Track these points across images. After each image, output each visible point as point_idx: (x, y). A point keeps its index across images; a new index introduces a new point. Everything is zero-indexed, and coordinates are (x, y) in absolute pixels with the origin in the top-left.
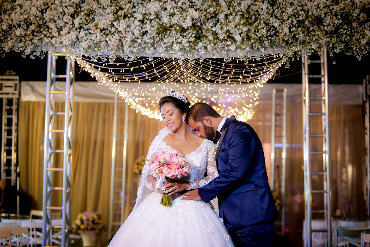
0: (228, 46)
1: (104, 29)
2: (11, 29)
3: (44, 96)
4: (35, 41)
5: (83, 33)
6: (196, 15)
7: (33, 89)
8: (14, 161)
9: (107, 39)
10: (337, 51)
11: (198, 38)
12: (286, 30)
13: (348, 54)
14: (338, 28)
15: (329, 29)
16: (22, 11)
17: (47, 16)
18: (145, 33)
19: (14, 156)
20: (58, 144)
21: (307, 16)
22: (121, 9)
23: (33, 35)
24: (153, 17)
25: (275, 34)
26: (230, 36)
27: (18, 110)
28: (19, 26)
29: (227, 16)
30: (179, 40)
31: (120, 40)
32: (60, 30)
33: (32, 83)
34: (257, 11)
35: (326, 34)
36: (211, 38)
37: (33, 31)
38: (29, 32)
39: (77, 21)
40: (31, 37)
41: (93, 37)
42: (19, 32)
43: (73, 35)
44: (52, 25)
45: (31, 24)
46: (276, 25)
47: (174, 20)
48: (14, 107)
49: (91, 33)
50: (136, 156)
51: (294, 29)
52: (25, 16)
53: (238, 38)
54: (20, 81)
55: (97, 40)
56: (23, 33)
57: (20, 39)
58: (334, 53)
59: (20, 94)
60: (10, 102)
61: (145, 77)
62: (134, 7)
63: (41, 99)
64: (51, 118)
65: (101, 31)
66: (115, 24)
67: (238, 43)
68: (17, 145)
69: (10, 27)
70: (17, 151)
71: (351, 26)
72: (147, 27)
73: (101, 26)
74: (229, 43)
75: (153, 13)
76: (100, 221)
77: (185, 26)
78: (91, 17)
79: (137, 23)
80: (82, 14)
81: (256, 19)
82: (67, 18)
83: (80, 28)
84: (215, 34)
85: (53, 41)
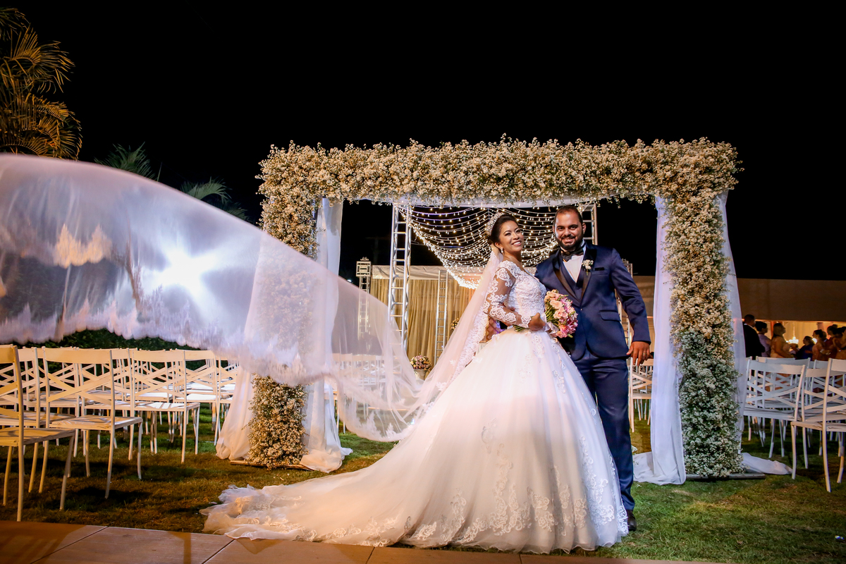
0: (535, 191)
1: (436, 179)
2: (364, 180)
3: (388, 276)
4: (383, 189)
5: (419, 183)
6: (510, 166)
7: (380, 270)
8: (367, 321)
9: (439, 188)
10: (622, 196)
11: (512, 185)
12: (582, 178)
13: (631, 200)
14: (623, 176)
15: (618, 177)
16: (372, 167)
17: (392, 169)
18: (469, 183)
19: (367, 318)
20: (398, 298)
21: (598, 168)
22: (450, 164)
23: (381, 186)
24: (475, 169)
25: (572, 181)
26: (536, 185)
27: (370, 285)
28: (370, 178)
29: (533, 168)
30: (495, 188)
31: (449, 188)
32: (402, 180)
33: (380, 266)
34: (558, 164)
35: (614, 181)
36: (521, 185)
37: (381, 182)
38: (377, 183)
39: (415, 174)
40: (379, 187)
41: (428, 186)
42: (369, 183)
43: (412, 184)
44: (395, 177)
45: (379, 177)
46: (573, 174)
47: (492, 171)
48: (367, 284)
49: (426, 184)
50: (453, 318)
51: (588, 178)
52: (375, 171)
53: (543, 185)
54: (372, 264)
55: (431, 188)
56: (373, 184)
57: (371, 189)
58: (620, 199)
59: (371, 274)
60: (364, 280)
61: (464, 240)
62: (460, 162)
63: (387, 278)
64: (394, 279)
65: (434, 181)
66: (445, 175)
67: (543, 190)
68: (369, 310)
69: (363, 179)
70: (369, 314)
71: (634, 176)
72: (471, 177)
73: (434, 177)
74: (535, 190)
75: (475, 166)
76: (427, 362)
77: (500, 175)
78: (426, 171)
79: (462, 174)
80: (419, 168)
81: (557, 170)
82: (407, 171)
83: (418, 180)
84: (524, 183)
85: (396, 190)
